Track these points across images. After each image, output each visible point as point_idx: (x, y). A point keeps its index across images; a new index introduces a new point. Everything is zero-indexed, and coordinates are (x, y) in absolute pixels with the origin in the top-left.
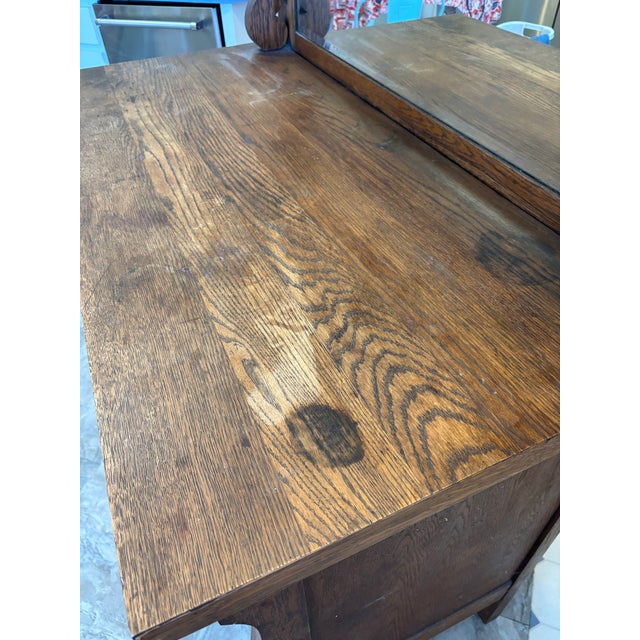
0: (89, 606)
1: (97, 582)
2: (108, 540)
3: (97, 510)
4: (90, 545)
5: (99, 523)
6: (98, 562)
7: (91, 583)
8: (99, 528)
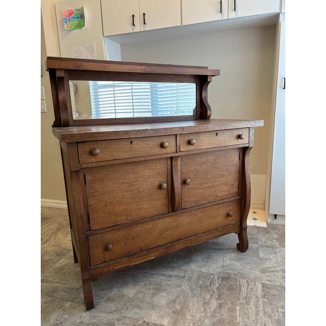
0: (237, 306)
1: (227, 307)
2: (208, 308)
3: (194, 318)
4: (212, 315)
5: (200, 315)
6: (218, 309)
7: (228, 309)
8: (203, 314)
